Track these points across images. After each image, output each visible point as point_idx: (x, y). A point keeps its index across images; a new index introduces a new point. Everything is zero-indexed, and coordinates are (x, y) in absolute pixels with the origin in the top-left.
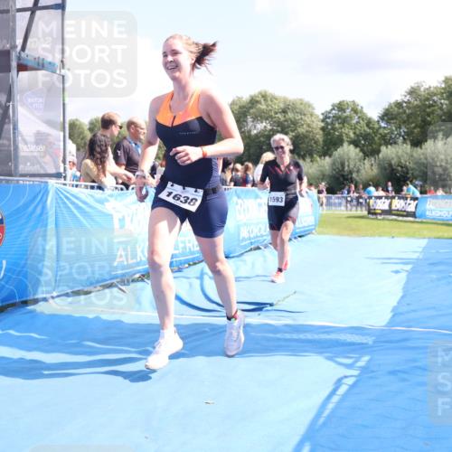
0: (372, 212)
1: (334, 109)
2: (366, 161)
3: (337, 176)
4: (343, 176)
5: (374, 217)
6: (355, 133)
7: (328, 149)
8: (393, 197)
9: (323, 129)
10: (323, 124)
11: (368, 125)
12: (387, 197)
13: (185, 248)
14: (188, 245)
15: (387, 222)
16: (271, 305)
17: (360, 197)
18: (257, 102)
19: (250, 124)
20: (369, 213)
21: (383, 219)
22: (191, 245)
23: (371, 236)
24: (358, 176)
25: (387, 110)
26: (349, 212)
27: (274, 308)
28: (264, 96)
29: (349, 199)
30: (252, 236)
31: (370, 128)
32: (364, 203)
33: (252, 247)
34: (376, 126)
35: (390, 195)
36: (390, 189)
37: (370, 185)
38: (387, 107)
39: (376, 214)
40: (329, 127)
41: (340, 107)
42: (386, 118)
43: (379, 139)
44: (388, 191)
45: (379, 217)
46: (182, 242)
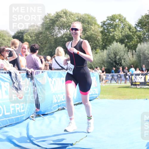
0: (133, 84)
1: (108, 19)
2: (129, 53)
3: (111, 61)
4: (115, 62)
5: (135, 87)
6: (122, 35)
7: (106, 45)
8: (146, 74)
9: (102, 32)
10: (101, 29)
11: (129, 30)
12: (142, 74)
13: (14, 111)
14: (17, 109)
15: (143, 90)
16: (72, 145)
17: (126, 75)
18: (61, 16)
19: (57, 31)
20: (132, 84)
21: (141, 88)
22: (19, 108)
23: (133, 99)
24: (124, 61)
25: (141, 20)
26: (120, 84)
27: (73, 146)
28: (65, 13)
29: (119, 76)
30: (59, 101)
31: (131, 32)
32: (128, 78)
33: (59, 108)
34: (134, 30)
35: (144, 73)
36: (144, 69)
37: (132, 67)
38: (141, 18)
39: (136, 85)
40: (106, 31)
41: (113, 18)
42: (140, 25)
43: (136, 38)
44: (143, 71)
45: (138, 87)
46: (13, 107)
